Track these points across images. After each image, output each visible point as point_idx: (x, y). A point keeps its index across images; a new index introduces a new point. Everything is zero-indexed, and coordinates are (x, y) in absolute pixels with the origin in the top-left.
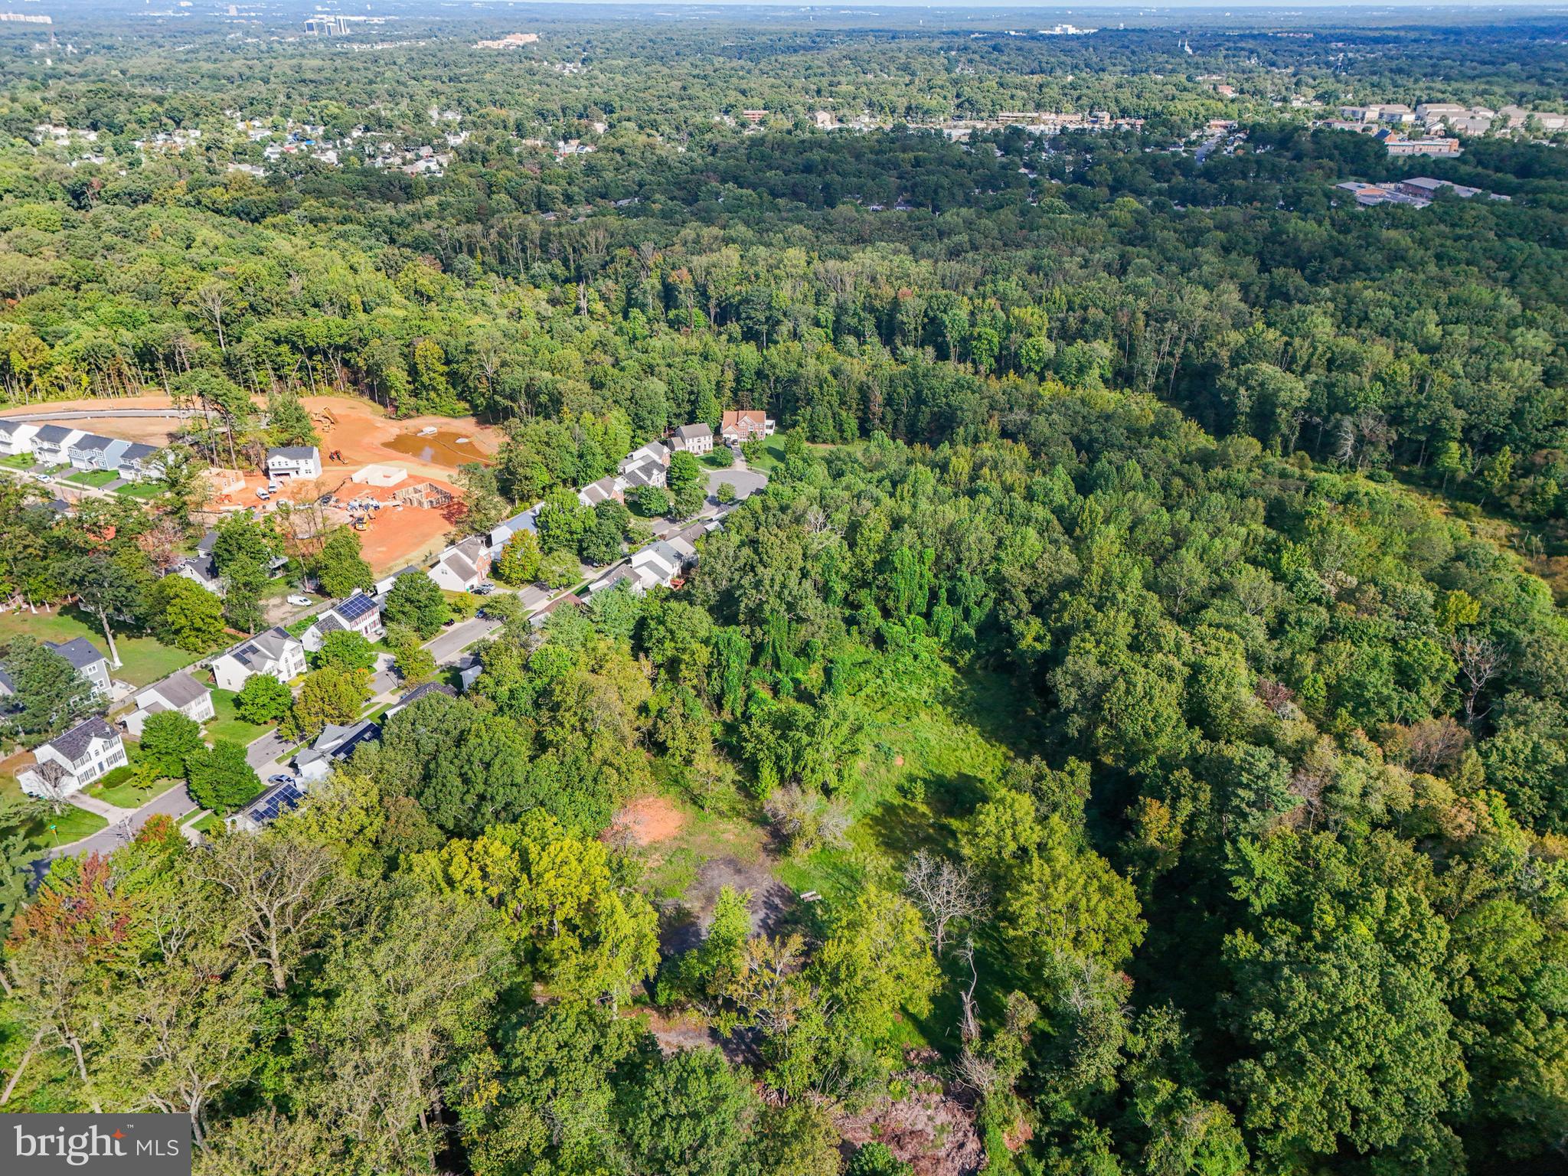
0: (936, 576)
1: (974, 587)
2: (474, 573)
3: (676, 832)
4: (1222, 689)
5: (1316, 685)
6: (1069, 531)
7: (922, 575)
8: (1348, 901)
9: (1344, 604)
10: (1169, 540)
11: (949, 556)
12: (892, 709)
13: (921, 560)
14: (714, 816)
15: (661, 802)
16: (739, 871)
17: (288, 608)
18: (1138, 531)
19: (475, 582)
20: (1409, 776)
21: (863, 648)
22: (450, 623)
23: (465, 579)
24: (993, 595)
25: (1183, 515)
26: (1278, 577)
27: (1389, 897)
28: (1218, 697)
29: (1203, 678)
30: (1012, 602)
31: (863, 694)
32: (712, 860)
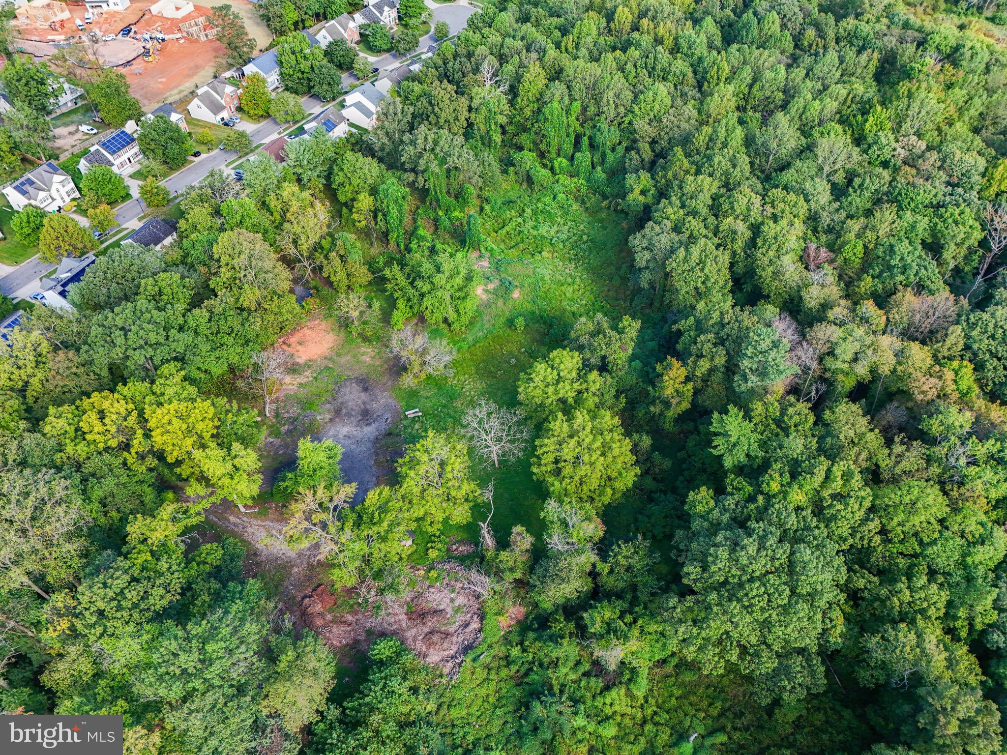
0: (582, 125)
1: (609, 135)
2: (223, 108)
3: (327, 353)
4: (771, 253)
5: (854, 251)
6: (700, 86)
7: (569, 126)
8: (795, 471)
9: (908, 168)
10: (780, 95)
11: (592, 109)
12: (522, 246)
13: (568, 112)
14: (359, 340)
15: (324, 325)
16: (365, 389)
17: (79, 136)
18: (756, 87)
19: (225, 114)
20: (898, 344)
21: (517, 186)
22: (197, 154)
23: (215, 113)
24: (624, 144)
25: (799, 73)
26: (858, 141)
27: (829, 471)
28: (766, 260)
29: (759, 242)
30: (638, 152)
31: (504, 231)
32: (349, 379)
